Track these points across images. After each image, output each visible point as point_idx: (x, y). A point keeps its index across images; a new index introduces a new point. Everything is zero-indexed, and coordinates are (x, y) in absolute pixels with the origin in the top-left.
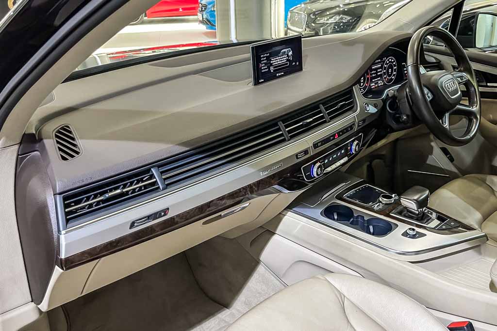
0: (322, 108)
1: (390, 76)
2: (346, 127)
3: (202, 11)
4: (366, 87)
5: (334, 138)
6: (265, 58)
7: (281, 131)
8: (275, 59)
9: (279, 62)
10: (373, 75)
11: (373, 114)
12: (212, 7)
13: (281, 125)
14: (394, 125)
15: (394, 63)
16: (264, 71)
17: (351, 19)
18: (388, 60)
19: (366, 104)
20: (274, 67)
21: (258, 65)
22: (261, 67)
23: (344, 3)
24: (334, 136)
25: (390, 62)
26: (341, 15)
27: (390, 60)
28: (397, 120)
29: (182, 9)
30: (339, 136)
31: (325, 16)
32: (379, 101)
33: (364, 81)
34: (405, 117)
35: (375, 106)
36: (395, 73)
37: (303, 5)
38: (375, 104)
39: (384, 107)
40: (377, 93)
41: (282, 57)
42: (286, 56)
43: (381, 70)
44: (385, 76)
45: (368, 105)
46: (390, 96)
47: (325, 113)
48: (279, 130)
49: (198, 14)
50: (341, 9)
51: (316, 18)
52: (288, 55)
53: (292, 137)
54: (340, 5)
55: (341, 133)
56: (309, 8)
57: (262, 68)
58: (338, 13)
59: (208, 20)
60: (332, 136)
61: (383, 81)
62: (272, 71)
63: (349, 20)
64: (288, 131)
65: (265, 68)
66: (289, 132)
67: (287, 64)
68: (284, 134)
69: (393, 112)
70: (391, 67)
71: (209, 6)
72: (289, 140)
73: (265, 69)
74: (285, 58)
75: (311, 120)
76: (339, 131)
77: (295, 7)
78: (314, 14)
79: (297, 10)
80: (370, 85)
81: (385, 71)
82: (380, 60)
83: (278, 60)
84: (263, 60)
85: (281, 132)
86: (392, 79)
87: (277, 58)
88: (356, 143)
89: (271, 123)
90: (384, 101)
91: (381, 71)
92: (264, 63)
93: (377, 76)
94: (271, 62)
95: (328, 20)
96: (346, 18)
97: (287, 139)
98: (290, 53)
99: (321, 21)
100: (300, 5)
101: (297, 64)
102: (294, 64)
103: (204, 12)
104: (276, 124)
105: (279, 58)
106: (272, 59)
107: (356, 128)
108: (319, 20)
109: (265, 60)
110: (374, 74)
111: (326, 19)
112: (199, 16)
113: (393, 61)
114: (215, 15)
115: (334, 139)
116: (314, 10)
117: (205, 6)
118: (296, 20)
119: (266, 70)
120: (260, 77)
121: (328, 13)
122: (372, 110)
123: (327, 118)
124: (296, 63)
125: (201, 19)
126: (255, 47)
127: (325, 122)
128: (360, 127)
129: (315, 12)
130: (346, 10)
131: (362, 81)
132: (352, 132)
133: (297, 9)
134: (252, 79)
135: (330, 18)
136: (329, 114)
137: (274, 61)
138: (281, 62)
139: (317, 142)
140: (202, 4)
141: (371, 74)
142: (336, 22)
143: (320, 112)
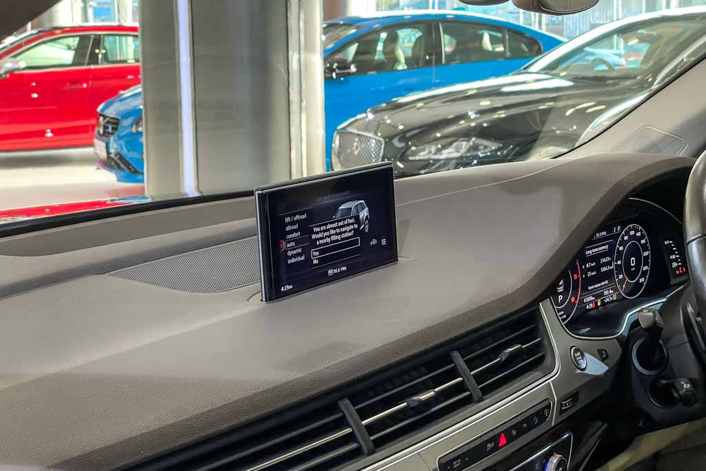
0: (459, 361)
1: (632, 275)
2: (527, 415)
3: (106, 134)
4: (571, 305)
5: (497, 444)
6: (296, 227)
7: (348, 426)
8: (322, 228)
9: (334, 238)
10: (589, 274)
11: (596, 380)
12: (132, 125)
13: (348, 408)
14: (655, 409)
15: (643, 241)
16: (293, 260)
17: (499, 149)
18: (627, 233)
19: (576, 351)
20: (321, 252)
21: (276, 246)
22: (286, 252)
23: (480, 108)
24: (495, 439)
25: (631, 238)
26: (474, 139)
27: (632, 233)
28: (665, 394)
29: (52, 131)
30: (511, 439)
31: (429, 142)
32: (610, 343)
33: (566, 289)
34: (687, 386)
35: (603, 356)
36: (645, 268)
37: (371, 116)
38: (600, 352)
39: (625, 359)
40: (603, 321)
41: (341, 224)
42: (352, 221)
43: (608, 259)
44: (621, 276)
45: (582, 355)
46: (643, 325)
47: (468, 374)
48: (341, 423)
49: (96, 141)
50: (473, 124)
51: (408, 148)
52: (357, 218)
53: (379, 444)
54: (470, 113)
55: (514, 433)
56: (388, 121)
57: (290, 253)
58: (467, 134)
59: (121, 158)
60: (489, 441)
61: (615, 290)
62: (316, 262)
63: (496, 151)
64: (368, 427)
65: (295, 252)
66: (371, 429)
67: (356, 242)
68: (358, 434)
69: (652, 373)
70: (635, 251)
71: (126, 123)
72: (371, 453)
73: (295, 256)
74: (351, 227)
75: (431, 394)
76: (508, 425)
77: (352, 119)
78: (403, 136)
79: (358, 129)
80: (581, 301)
81: (619, 262)
82: (604, 233)
83: (332, 232)
84: (291, 232)
85: (348, 430)
86: (639, 285)
87: (329, 226)
88: (554, 460)
89: (318, 404)
90: (625, 343)
91: (609, 263)
92: (293, 240)
93: (600, 278)
94: (314, 236)
95: (438, 151)
96: (486, 147)
97: (365, 449)
98: (364, 214)
99: (423, 155)
100: (363, 115)
101: (384, 242)
102: (374, 242)
103: (112, 138)
104: (333, 407)
105: (335, 225)
106: (316, 230)
107: (553, 419)
108: (415, 153)
109: (296, 231)
110: (591, 269)
111: (433, 149)
112: (99, 149)
113: (639, 234)
114: (142, 145)
115: (496, 448)
116: (401, 127)
117: (115, 123)
118: (356, 153)
119: (299, 259)
120: (284, 277)
121: (438, 135)
122: (594, 366)
123: (475, 388)
124: (379, 242)
125: (104, 155)
126: (270, 194)
127: (468, 401)
128: (565, 416)
129: (404, 132)
130: (485, 125)
131: (561, 289)
132: (543, 428)
133: (356, 124)
134: (259, 285)
135: (444, 147)
136: (479, 378)
137: (320, 235)
138: (339, 237)
139: (448, 459)
140: (105, 117)
141: (585, 271)
142: (461, 157)
143: (453, 374)
